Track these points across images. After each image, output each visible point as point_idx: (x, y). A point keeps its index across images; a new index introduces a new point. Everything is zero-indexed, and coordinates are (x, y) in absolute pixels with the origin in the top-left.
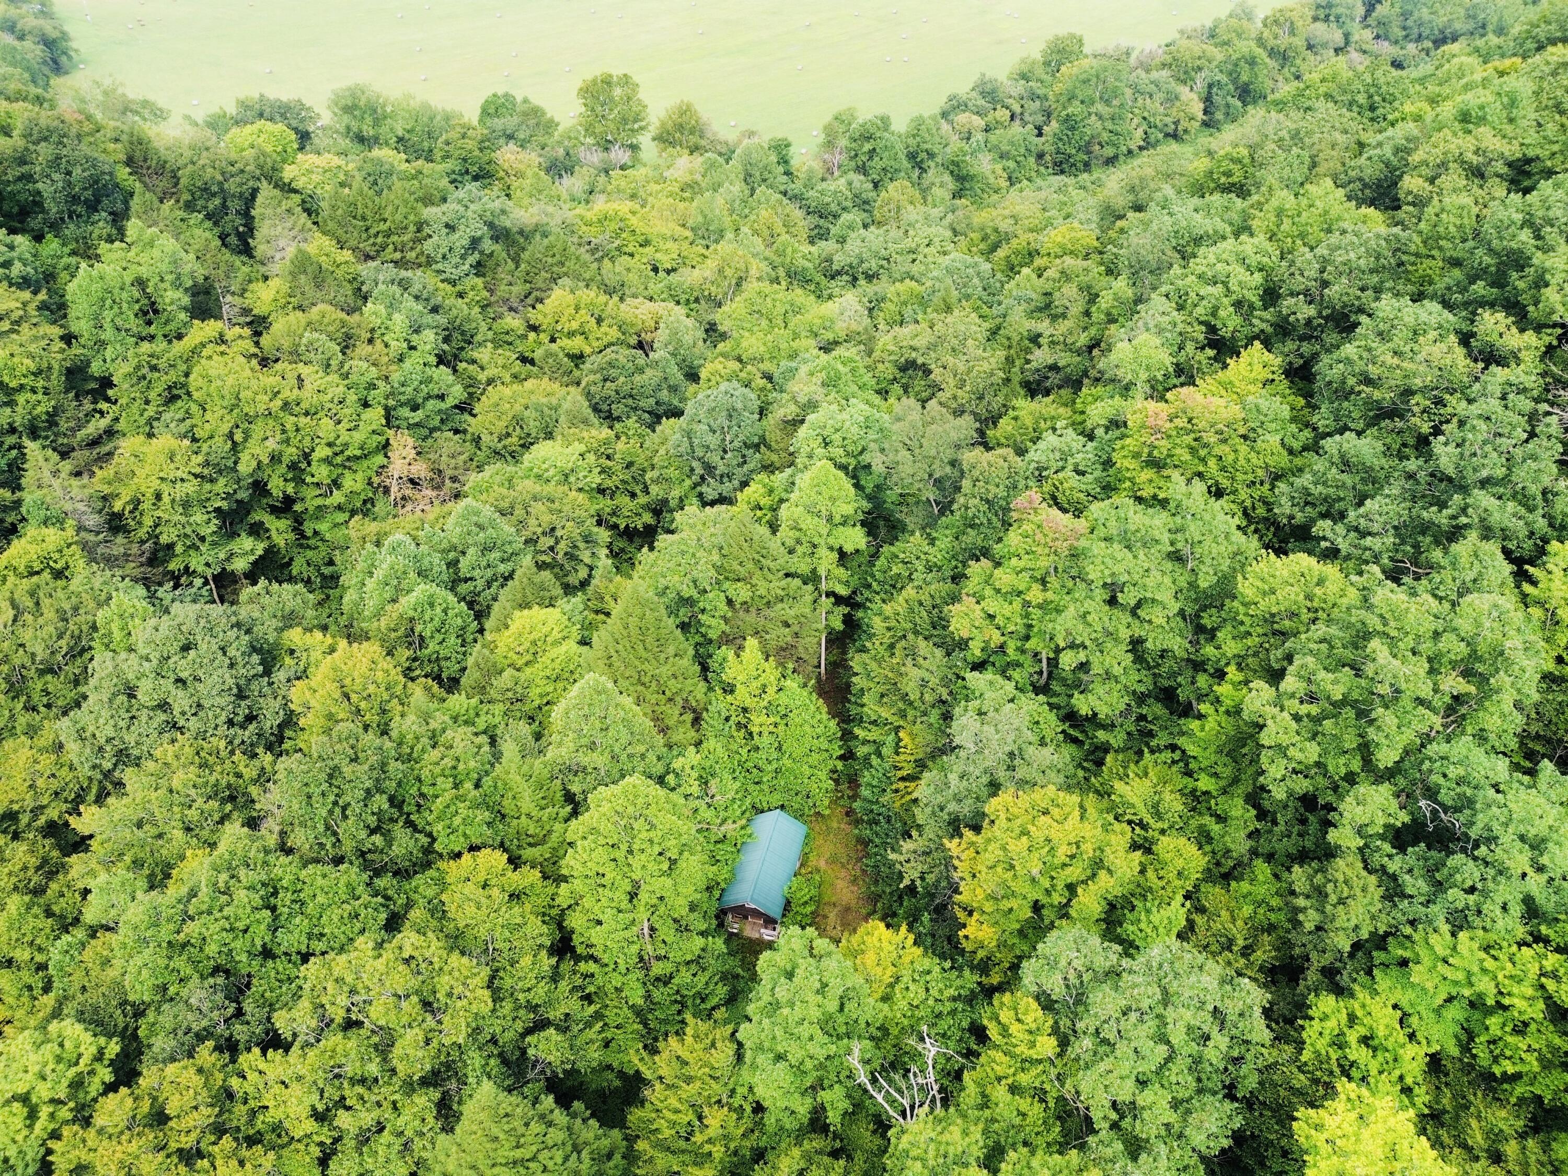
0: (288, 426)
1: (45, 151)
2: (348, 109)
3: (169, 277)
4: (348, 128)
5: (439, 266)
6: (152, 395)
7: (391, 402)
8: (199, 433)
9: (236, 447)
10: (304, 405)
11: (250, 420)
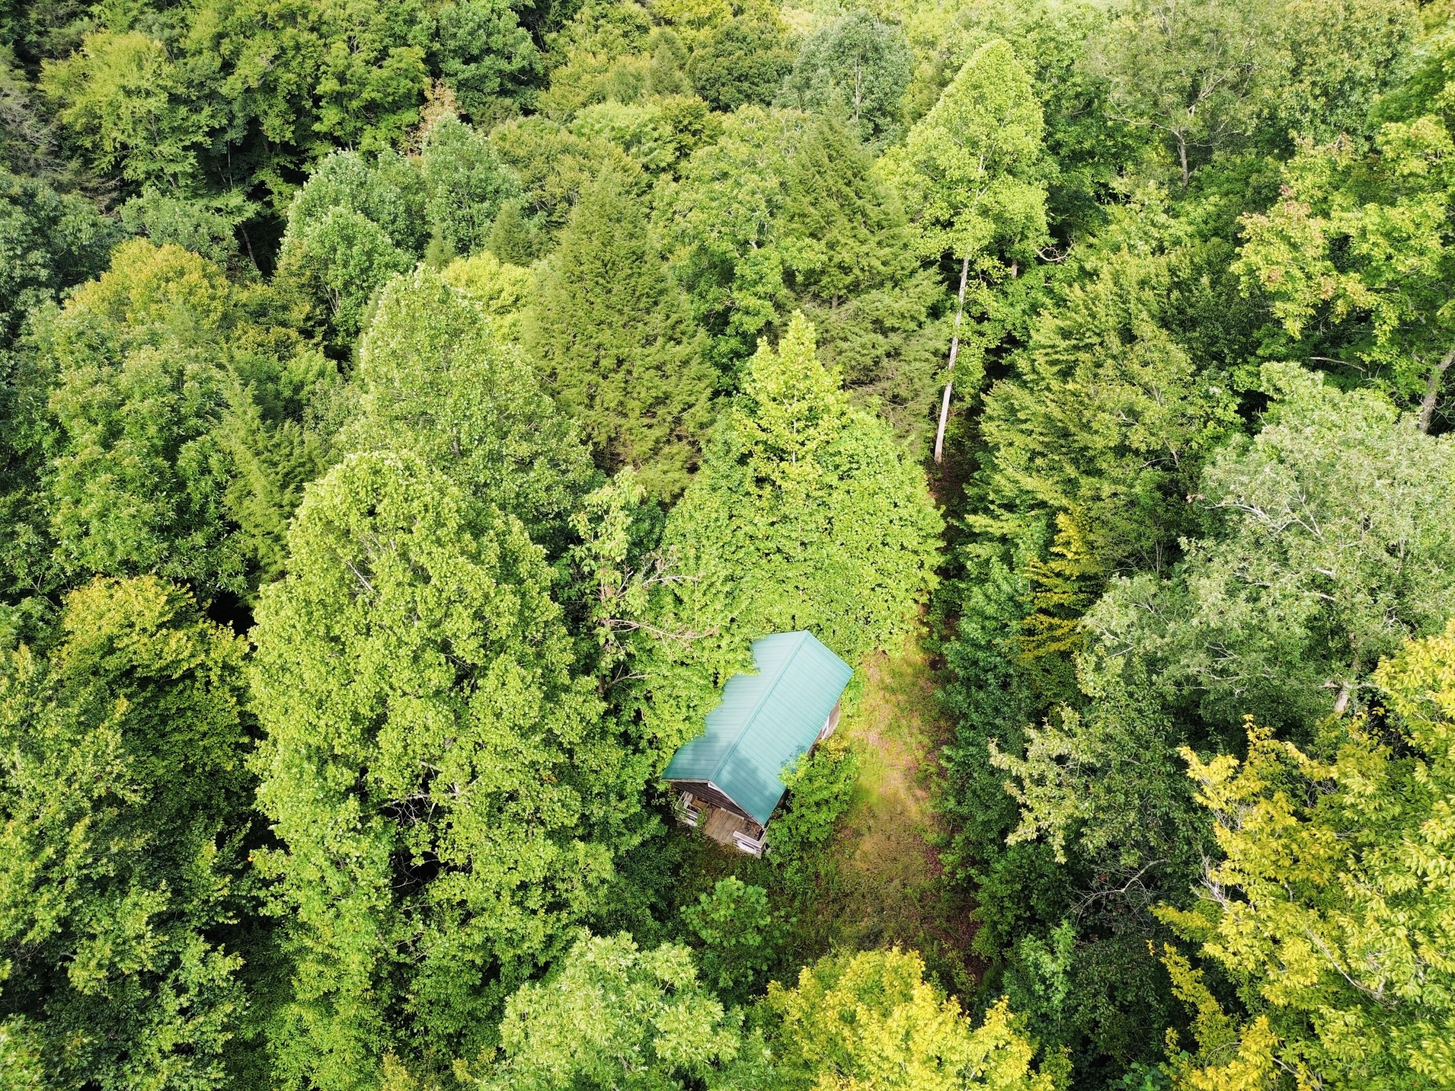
7: (436, 46)
8: (187, 44)
9: (228, 67)
10: (313, 17)
11: (247, 30)
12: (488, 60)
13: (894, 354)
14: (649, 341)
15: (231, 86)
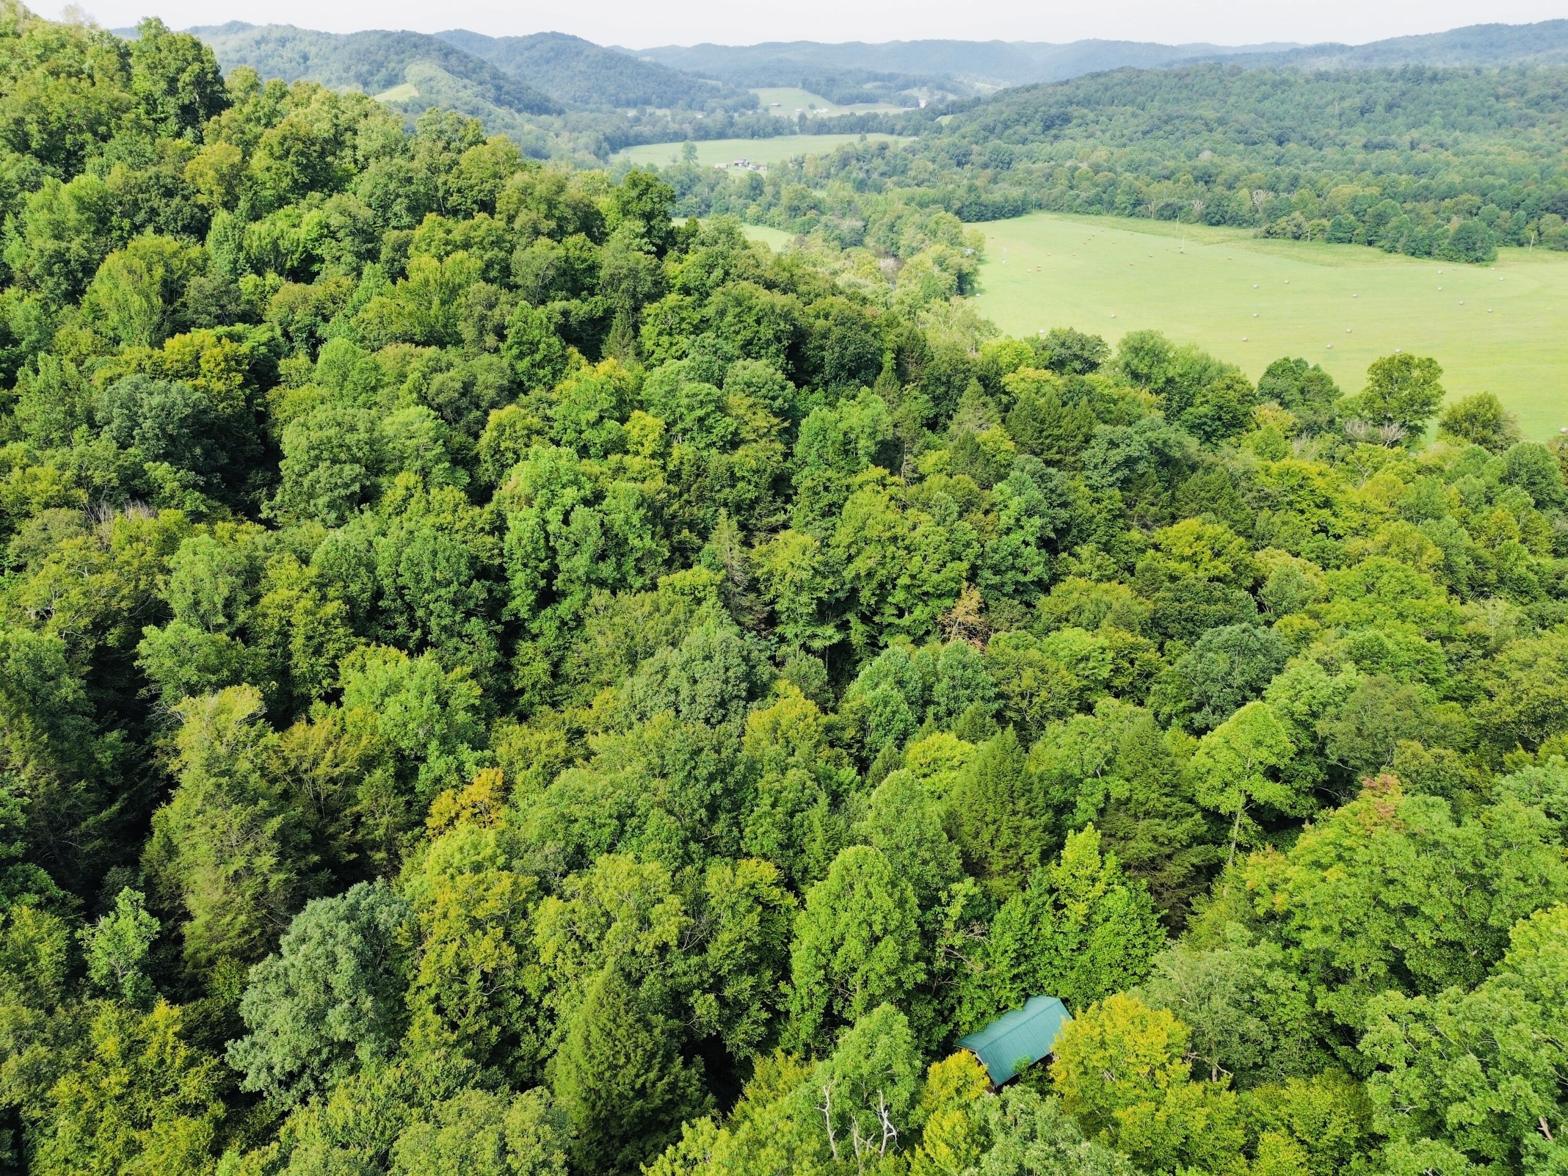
0: (889, 554)
1: (837, 332)
2: (1136, 351)
3: (868, 430)
4: (1127, 365)
5: (1089, 473)
6: (816, 507)
7: (979, 562)
8: (832, 541)
9: (850, 559)
10: (907, 542)
11: (867, 541)
12: (1010, 574)
13: (1169, 857)
14: (1015, 813)
15: (848, 573)
